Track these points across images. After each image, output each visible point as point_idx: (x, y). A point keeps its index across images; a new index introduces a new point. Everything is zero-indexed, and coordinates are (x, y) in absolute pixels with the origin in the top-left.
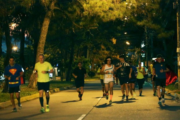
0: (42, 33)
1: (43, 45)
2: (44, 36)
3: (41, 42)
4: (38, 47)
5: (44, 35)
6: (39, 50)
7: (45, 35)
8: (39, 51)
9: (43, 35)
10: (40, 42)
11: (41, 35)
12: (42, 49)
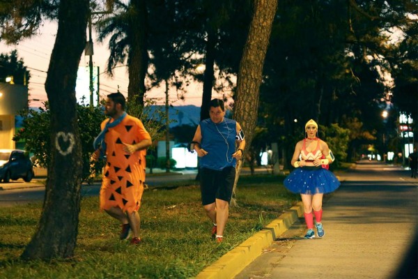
0: (257, 13)
1: (262, 55)
2: (265, 24)
3: (253, 42)
4: (244, 59)
5: (265, 20)
6: (244, 71)
7: (269, 22)
8: (247, 75)
9: (262, 20)
10: (249, 45)
11: (255, 22)
12: (258, 67)
